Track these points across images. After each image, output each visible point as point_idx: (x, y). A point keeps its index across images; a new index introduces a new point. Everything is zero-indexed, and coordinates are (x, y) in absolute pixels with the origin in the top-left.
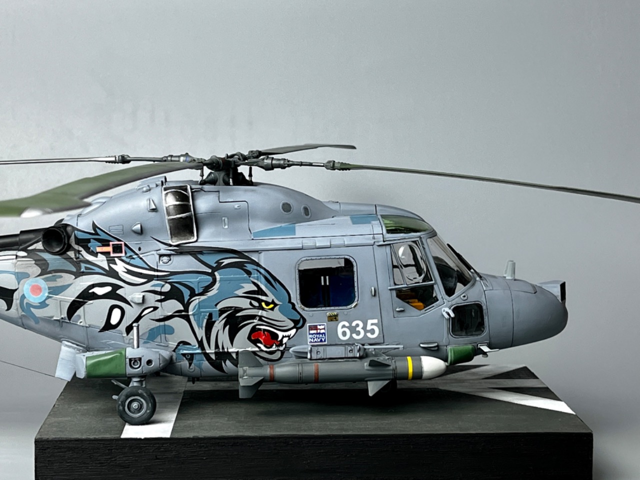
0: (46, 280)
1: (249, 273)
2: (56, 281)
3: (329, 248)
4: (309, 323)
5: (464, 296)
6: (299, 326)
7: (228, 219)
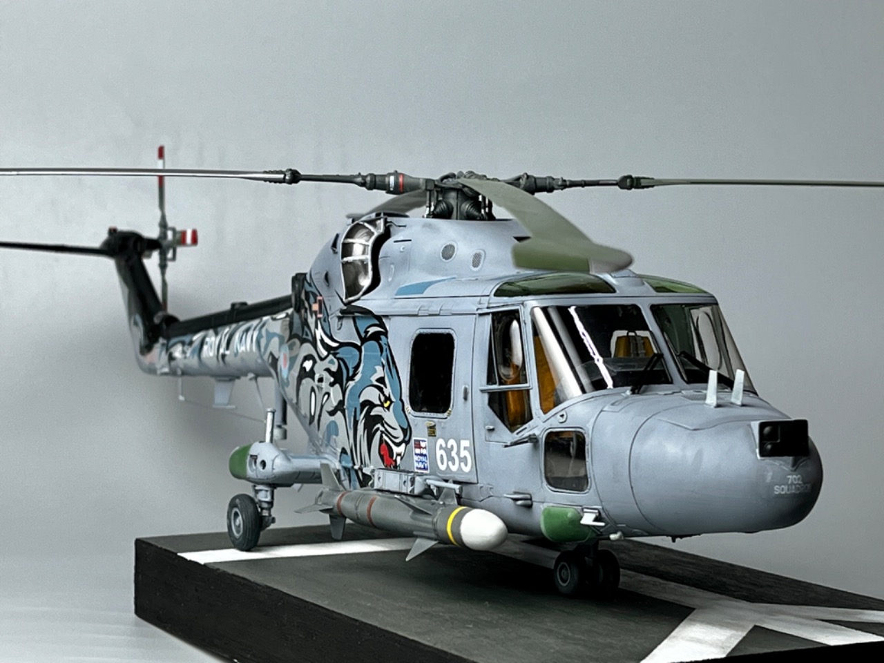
0: (290, 348)
1: (381, 349)
2: (293, 349)
3: (438, 315)
4: (415, 436)
5: (562, 416)
6: (407, 439)
7: (395, 268)
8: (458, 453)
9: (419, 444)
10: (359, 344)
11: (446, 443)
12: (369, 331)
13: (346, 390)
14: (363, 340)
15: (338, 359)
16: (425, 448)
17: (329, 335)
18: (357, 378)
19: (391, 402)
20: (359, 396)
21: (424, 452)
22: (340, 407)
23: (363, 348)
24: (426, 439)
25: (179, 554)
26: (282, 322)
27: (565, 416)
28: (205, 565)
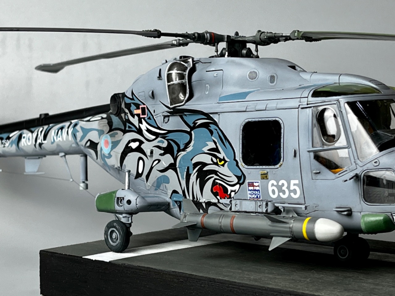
0: (111, 136)
1: (211, 132)
2: (115, 137)
3: (265, 110)
4: (248, 180)
5: (376, 162)
6: (241, 182)
7: (209, 86)
8: (288, 188)
9: (253, 184)
10: (189, 130)
11: (278, 183)
12: (197, 123)
13: (177, 157)
14: (192, 128)
15: (167, 140)
16: (258, 186)
17: (157, 126)
18: (188, 150)
19: (226, 162)
20: (191, 160)
21: (257, 188)
22: (172, 166)
23: (192, 132)
24: (259, 181)
25: (83, 257)
26: (99, 123)
27: (378, 162)
28: (110, 262)
